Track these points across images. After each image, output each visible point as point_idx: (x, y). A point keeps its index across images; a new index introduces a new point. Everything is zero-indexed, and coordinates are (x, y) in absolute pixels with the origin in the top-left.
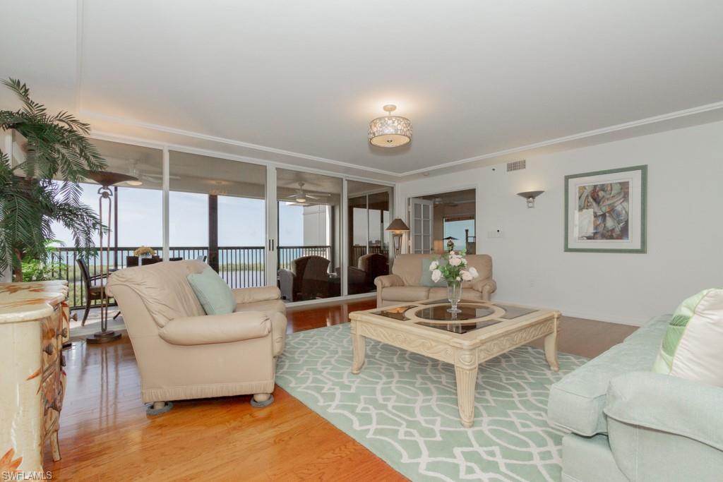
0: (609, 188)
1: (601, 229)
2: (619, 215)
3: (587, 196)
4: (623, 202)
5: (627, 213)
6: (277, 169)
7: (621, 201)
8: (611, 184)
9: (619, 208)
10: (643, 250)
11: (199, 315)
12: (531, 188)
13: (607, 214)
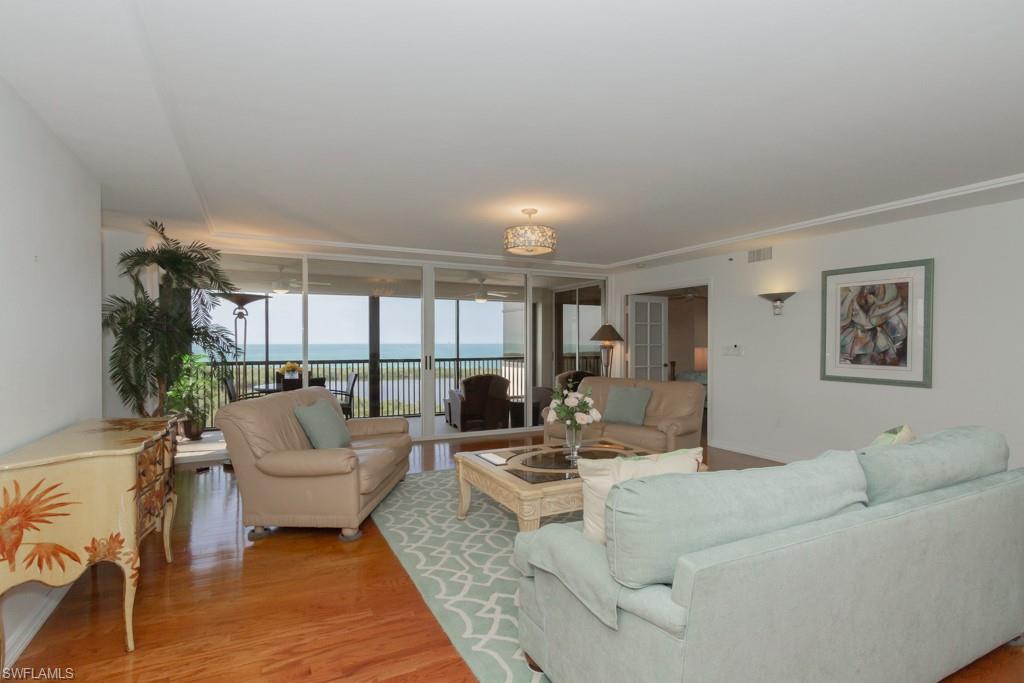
0: (882, 290)
1: (869, 350)
2: (894, 330)
3: (852, 301)
4: (901, 311)
5: (906, 329)
6: (435, 269)
7: (899, 309)
8: (884, 285)
9: (894, 320)
10: (926, 383)
11: (303, 448)
12: (778, 288)
13: (879, 329)
